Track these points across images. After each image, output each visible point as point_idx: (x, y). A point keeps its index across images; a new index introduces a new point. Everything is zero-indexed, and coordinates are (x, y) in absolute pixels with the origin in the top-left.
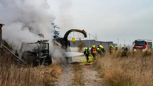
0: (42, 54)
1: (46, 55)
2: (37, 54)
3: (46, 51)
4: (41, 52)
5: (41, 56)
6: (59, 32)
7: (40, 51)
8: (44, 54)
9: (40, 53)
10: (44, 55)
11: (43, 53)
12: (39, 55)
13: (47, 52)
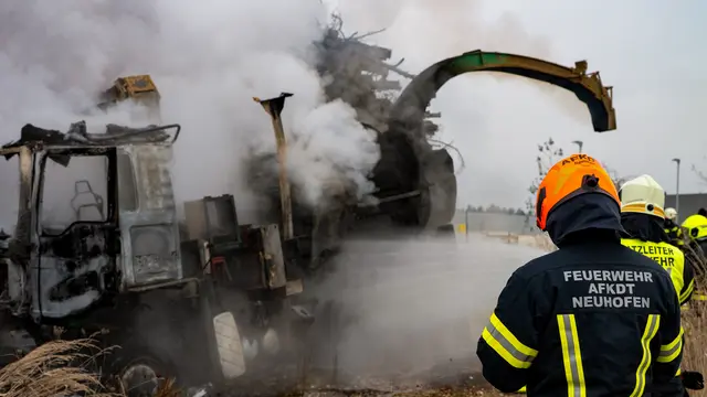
0: (51, 271)
1: (92, 279)
2: (14, 273)
3: (90, 242)
4: (43, 249)
5: (46, 288)
6: (438, 115)
7: (35, 239)
8: (71, 267)
9: (33, 256)
10: (75, 289)
11: (63, 262)
12: (28, 277)
13: (95, 252)
